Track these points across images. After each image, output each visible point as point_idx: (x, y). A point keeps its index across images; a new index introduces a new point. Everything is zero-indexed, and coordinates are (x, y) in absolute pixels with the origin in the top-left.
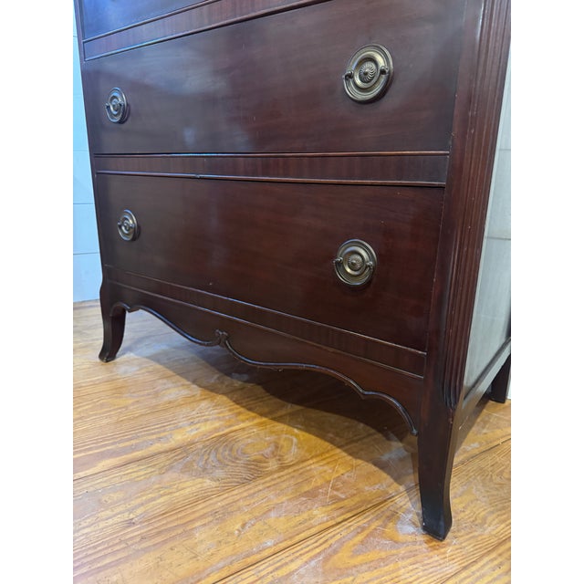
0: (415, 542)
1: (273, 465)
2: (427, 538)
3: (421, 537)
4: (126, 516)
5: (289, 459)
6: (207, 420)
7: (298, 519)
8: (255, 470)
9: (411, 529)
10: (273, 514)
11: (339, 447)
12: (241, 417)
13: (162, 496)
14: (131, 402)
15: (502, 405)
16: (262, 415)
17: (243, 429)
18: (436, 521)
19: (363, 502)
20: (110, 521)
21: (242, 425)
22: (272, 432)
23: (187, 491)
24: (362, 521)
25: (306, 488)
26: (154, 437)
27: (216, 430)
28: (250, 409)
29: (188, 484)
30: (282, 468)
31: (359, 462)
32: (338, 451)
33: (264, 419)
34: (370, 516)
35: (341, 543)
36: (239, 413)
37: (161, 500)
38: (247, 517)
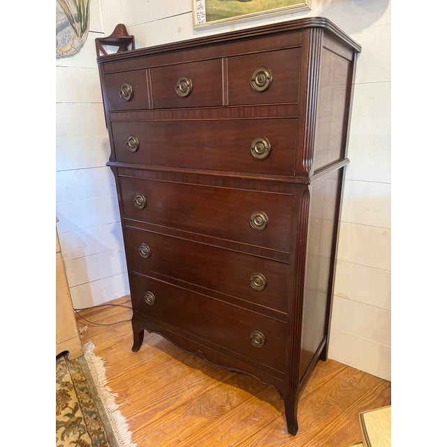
0: (285, 438)
1: (228, 407)
2: (289, 435)
3: (288, 435)
4: (176, 438)
5: (234, 403)
6: (195, 386)
7: (242, 432)
8: (221, 411)
9: (283, 432)
10: (232, 431)
11: (254, 395)
12: (210, 382)
13: (187, 428)
14: (157, 377)
15: (325, 363)
16: (219, 380)
17: (212, 389)
18: (293, 428)
19: (265, 422)
20: (171, 442)
21: (211, 387)
22: (225, 390)
23: (196, 424)
24: (265, 430)
25: (243, 418)
26: (174, 398)
27: (200, 391)
28: (212, 377)
29: (195, 421)
30: (232, 408)
31: (263, 402)
32: (254, 397)
33: (220, 383)
34: (268, 427)
35: (258, 440)
36: (208, 380)
37: (188, 429)
38: (222, 434)
